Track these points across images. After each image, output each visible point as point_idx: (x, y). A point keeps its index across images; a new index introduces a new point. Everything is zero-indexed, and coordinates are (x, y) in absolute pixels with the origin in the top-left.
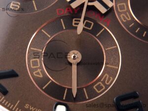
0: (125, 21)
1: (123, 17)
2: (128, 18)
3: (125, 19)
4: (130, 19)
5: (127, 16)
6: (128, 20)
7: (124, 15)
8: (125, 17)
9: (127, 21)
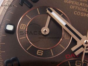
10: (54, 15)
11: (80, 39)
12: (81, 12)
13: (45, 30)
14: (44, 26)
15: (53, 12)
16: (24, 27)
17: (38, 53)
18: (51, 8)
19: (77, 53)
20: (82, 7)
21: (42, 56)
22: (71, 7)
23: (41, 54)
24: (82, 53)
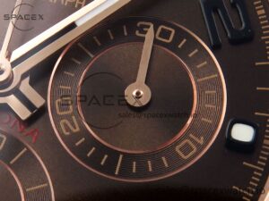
0: (68, 133)
1: (65, 125)
2: (75, 128)
3: (68, 129)
4: (78, 129)
5: (73, 124)
6: (74, 131)
7: (67, 122)
8: (69, 125)
9: (72, 134)
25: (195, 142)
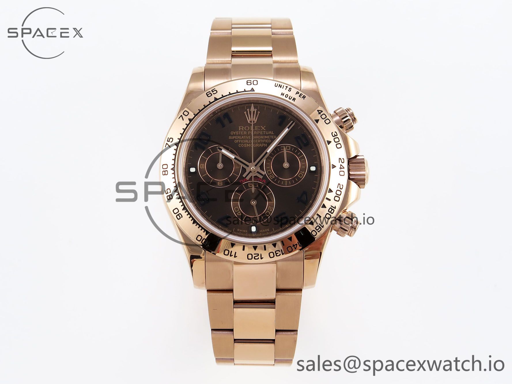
3: (272, 178)
5: (273, 176)
7: (271, 176)
10: (224, 151)
11: (248, 166)
12: (244, 144)
13: (220, 166)
14: (219, 162)
15: (223, 150)
16: (203, 166)
17: (219, 184)
18: (220, 147)
19: (248, 178)
20: (244, 139)
21: (222, 185)
22: (236, 141)
23: (221, 184)
24: (252, 177)
25: (302, 173)
